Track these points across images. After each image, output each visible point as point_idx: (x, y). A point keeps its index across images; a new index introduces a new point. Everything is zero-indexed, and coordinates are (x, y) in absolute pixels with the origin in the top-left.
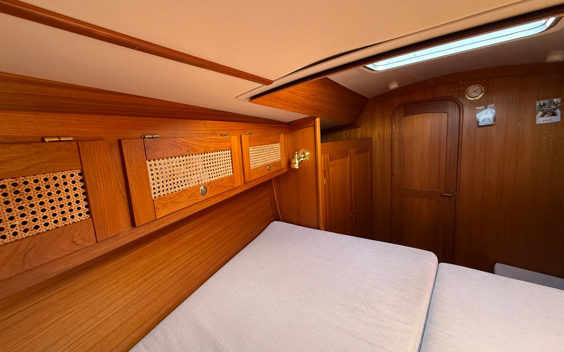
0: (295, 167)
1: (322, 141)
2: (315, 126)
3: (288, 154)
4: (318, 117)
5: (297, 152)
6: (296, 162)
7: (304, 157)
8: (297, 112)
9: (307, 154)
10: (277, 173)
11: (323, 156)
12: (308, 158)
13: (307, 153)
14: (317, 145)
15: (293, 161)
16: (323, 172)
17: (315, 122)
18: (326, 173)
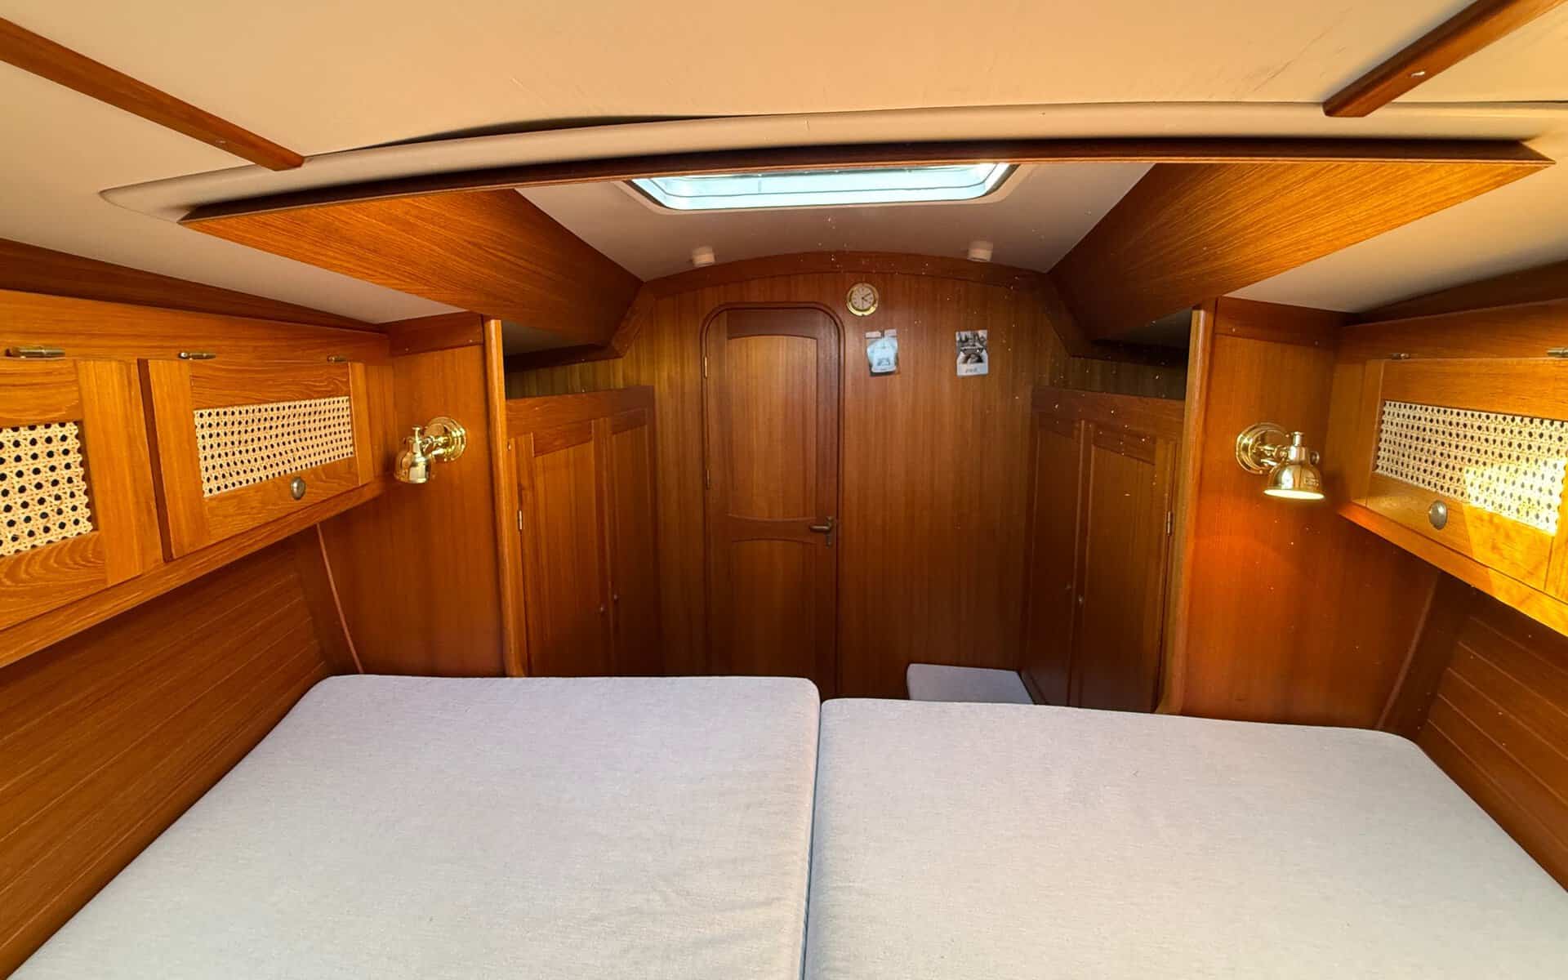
0: (411, 479)
1: (509, 395)
2: (484, 346)
3: (385, 434)
4: (496, 318)
5: (418, 429)
6: (417, 460)
7: (445, 445)
8: (417, 294)
9: (459, 434)
10: (336, 506)
11: (513, 441)
12: (463, 447)
13: (458, 432)
14: (492, 407)
15: (405, 460)
16: (516, 488)
17: (484, 331)
18: (523, 492)
